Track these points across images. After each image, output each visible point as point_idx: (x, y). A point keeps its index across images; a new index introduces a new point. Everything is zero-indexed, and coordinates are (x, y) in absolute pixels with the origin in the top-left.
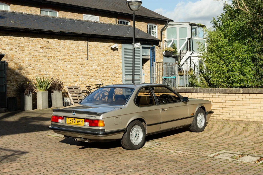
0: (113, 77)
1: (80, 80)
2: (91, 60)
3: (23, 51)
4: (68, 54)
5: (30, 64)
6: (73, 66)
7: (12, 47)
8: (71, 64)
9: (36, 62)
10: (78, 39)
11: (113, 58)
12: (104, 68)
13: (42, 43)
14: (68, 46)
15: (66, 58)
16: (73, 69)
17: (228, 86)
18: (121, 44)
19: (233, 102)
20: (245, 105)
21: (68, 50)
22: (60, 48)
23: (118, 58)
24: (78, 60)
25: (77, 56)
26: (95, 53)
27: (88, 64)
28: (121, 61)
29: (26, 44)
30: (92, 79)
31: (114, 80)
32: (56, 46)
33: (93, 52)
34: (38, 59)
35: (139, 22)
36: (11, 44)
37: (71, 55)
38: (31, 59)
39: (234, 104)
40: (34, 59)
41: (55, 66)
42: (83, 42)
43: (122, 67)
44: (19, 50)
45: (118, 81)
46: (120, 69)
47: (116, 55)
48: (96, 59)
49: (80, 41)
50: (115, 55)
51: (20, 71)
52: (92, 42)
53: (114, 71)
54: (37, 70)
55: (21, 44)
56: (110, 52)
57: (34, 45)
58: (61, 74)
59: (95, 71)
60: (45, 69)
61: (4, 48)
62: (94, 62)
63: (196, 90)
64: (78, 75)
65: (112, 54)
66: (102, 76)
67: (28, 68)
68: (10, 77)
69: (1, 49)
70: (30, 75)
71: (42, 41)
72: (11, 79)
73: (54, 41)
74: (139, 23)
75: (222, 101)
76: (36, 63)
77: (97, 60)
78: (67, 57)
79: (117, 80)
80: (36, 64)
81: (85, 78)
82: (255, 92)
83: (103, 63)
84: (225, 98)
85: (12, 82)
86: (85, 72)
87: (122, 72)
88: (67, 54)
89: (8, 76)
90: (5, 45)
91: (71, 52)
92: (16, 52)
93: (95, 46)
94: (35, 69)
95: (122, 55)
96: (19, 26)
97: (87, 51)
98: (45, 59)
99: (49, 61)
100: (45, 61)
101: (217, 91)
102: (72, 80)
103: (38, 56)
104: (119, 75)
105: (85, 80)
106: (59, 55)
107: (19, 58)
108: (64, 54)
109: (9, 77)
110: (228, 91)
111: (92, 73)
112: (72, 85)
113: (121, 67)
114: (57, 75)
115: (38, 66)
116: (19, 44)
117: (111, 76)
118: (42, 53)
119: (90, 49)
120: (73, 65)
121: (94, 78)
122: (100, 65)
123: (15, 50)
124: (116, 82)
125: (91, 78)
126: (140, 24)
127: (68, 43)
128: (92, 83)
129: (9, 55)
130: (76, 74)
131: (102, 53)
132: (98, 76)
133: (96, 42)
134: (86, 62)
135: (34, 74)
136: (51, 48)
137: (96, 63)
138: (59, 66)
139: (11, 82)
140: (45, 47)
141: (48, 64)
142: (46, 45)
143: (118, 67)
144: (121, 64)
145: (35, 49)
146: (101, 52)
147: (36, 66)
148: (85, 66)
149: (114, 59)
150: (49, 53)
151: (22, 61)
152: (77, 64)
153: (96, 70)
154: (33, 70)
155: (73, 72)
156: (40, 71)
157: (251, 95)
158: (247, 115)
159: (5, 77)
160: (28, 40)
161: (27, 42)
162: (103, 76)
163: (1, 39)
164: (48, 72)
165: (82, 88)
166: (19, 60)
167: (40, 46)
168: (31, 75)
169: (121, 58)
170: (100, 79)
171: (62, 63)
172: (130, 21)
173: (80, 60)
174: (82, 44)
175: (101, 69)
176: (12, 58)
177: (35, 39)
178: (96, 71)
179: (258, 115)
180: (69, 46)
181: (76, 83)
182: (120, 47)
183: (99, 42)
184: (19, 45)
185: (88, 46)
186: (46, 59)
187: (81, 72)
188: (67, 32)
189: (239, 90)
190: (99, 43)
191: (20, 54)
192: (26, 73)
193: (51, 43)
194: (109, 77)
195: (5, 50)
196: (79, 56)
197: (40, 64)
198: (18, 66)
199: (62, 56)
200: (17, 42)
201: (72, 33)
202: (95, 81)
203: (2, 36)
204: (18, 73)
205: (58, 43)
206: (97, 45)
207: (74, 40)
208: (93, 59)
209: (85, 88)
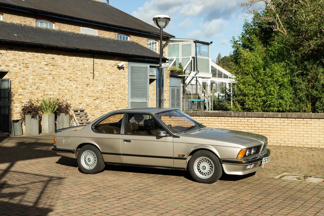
0: (119, 99)
1: (85, 102)
2: (97, 80)
3: (27, 68)
4: (74, 73)
5: (35, 83)
6: (78, 86)
7: (16, 63)
8: (76, 84)
10: (84, 56)
11: (119, 78)
12: (110, 89)
13: (47, 60)
14: (73, 63)
15: (71, 77)
16: (78, 89)
17: (263, 110)
18: (127, 62)
19: (270, 126)
20: (283, 129)
21: (74, 68)
22: (65, 66)
23: (125, 78)
24: (84, 79)
26: (101, 72)
27: (94, 83)
28: (127, 81)
29: (30, 60)
32: (62, 63)
33: (99, 70)
34: (43, 77)
35: (139, 37)
36: (15, 60)
37: (76, 74)
38: (35, 77)
39: (272, 129)
40: (38, 77)
41: (60, 85)
42: (89, 59)
44: (23, 67)
45: (124, 103)
46: (126, 90)
48: (101, 78)
49: (86, 57)
50: (121, 75)
51: (24, 90)
53: (120, 92)
54: (41, 89)
55: (25, 60)
56: (116, 70)
57: (38, 61)
58: (66, 95)
60: (50, 89)
61: (8, 64)
62: (100, 82)
63: (231, 114)
64: (83, 97)
65: (118, 73)
66: (108, 98)
67: (32, 87)
68: (14, 97)
69: (5, 66)
70: (34, 95)
71: (47, 58)
72: (15, 99)
73: (60, 57)
75: (259, 126)
76: (41, 81)
78: (72, 75)
80: (40, 83)
81: (90, 100)
82: (294, 116)
83: (109, 84)
84: (262, 122)
85: (16, 103)
86: (91, 93)
87: (128, 93)
88: (72, 72)
89: (11, 97)
90: (8, 61)
91: (77, 70)
92: (20, 69)
93: (101, 64)
94: (39, 89)
95: (128, 74)
96: (24, 39)
97: (93, 69)
99: (54, 80)
100: (50, 80)
101: (253, 115)
102: (77, 102)
103: (43, 74)
104: (125, 97)
105: (90, 101)
106: (64, 73)
107: (23, 76)
108: (70, 72)
110: (265, 115)
111: (98, 95)
112: (77, 107)
113: (127, 88)
115: (43, 85)
116: (23, 60)
117: (117, 98)
118: (47, 70)
119: (96, 68)
121: (99, 99)
122: (106, 85)
123: (19, 67)
125: (97, 99)
126: (140, 40)
127: (73, 60)
128: (97, 105)
129: (13, 72)
130: (81, 94)
131: (108, 72)
132: (104, 98)
133: (102, 59)
134: (92, 82)
135: (38, 94)
136: (56, 66)
137: (102, 83)
138: (64, 86)
140: (50, 64)
141: (53, 84)
142: (51, 61)
143: (124, 88)
144: (127, 84)
145: (40, 67)
146: (107, 71)
147: (41, 85)
148: (91, 86)
149: (120, 78)
150: (54, 71)
151: (26, 79)
152: (82, 84)
153: (102, 91)
154: (37, 90)
155: (79, 93)
157: (289, 119)
158: (285, 140)
159: (8, 98)
160: (33, 56)
161: (32, 58)
163: (5, 54)
164: (52, 93)
165: (88, 110)
166: (23, 78)
167: (45, 63)
168: (36, 95)
169: (127, 78)
170: (106, 101)
171: (67, 82)
172: (130, 36)
173: (86, 79)
174: (88, 61)
175: (106, 90)
176: (16, 76)
177: (40, 55)
178: (102, 92)
179: (297, 140)
180: (75, 64)
181: (81, 105)
182: (127, 65)
184: (23, 61)
185: (94, 63)
186: (51, 78)
187: (86, 93)
188: (73, 48)
189: (277, 115)
190: (105, 61)
191: (24, 71)
192: (30, 93)
193: (57, 59)
194: (115, 99)
195: (8, 66)
196: (85, 74)
197: (44, 82)
198: (22, 85)
199: (67, 75)
200: (21, 58)
201: (79, 48)
202: (100, 103)
203: (5, 51)
204: (22, 93)
205: (63, 60)
206: (103, 63)
207: (80, 57)
208: (99, 79)
209: (91, 110)
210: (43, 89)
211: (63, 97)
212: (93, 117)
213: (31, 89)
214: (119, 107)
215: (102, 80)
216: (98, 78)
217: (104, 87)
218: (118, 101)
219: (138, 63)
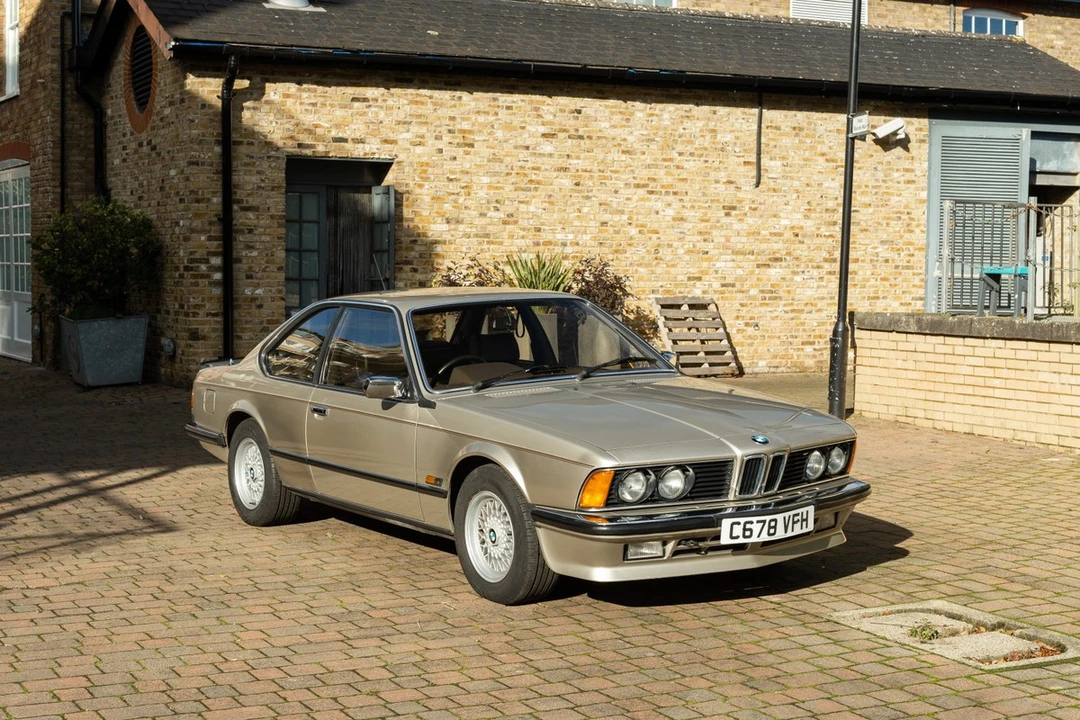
0: (878, 264)
1: (716, 272)
2: (774, 190)
3: (467, 149)
4: (666, 164)
5: (497, 201)
6: (687, 213)
7: (423, 130)
8: (677, 205)
9: (521, 193)
10: (713, 100)
11: (884, 181)
12: (835, 223)
13: (549, 117)
14: (665, 128)
15: (654, 180)
16: (685, 225)
18: (925, 122)
21: (667, 147)
22: (630, 139)
23: (909, 182)
24: (712, 189)
25: (708, 171)
26: (795, 158)
27: (760, 204)
28: (924, 195)
29: (481, 119)
30: (775, 267)
31: (882, 279)
32: (614, 126)
33: (784, 153)
34: (531, 181)
35: (1073, 20)
36: (419, 120)
37: (678, 167)
38: (501, 179)
41: (606, 210)
42: (738, 112)
43: (928, 221)
44: (450, 143)
45: (904, 281)
46: (917, 231)
47: (897, 170)
49: (724, 105)
50: (891, 169)
51: (453, 226)
52: (784, 109)
53: (885, 237)
54: (523, 223)
55: (459, 120)
56: (870, 153)
57: (515, 123)
58: (630, 245)
59: (793, 238)
60: (560, 223)
61: (391, 135)
62: (788, 198)
64: (707, 253)
65: (878, 163)
66: (826, 260)
67: (488, 215)
68: (412, 249)
69: (378, 140)
70: (493, 243)
71: (552, 109)
72: (415, 258)
73: (606, 107)
74: (1073, 24)
76: (522, 196)
77: (800, 189)
78: (662, 173)
79: (900, 279)
80: (520, 202)
81: (741, 264)
83: (830, 204)
85: (420, 270)
86: (744, 239)
87: (928, 245)
88: (659, 163)
89: (401, 247)
90: (393, 126)
92: (440, 151)
93: (794, 128)
94: (516, 222)
95: (930, 168)
96: (455, 47)
97: (755, 150)
98: (562, 181)
99: (580, 192)
100: (561, 189)
102: (681, 272)
103: (533, 169)
104: (908, 258)
105: (740, 272)
106: (623, 164)
107: (452, 177)
108: (649, 161)
109: (407, 248)
111: (778, 246)
112: (680, 292)
113: (923, 221)
114: (614, 247)
115: (532, 208)
116: (453, 118)
117: (871, 260)
118: (551, 155)
119: (772, 143)
120: (686, 210)
121: (784, 264)
122: (818, 209)
123: (433, 145)
124: (896, 285)
125: (771, 263)
127: (666, 116)
128: (772, 286)
129: (411, 163)
130: (698, 245)
131: (827, 160)
132: (804, 259)
133: (801, 110)
134: (750, 196)
135: (510, 241)
137: (800, 202)
138: (622, 212)
139: (415, 270)
140: (565, 131)
141: (574, 204)
142: (570, 123)
143: (908, 221)
144: (924, 207)
145: (520, 142)
146: (823, 155)
147: (523, 207)
148: (746, 214)
149: (890, 184)
150: (582, 156)
151: (463, 188)
152: (707, 205)
153: (797, 231)
154: (508, 227)
155: (688, 238)
156: (539, 230)
159: (388, 251)
160: (492, 104)
161: (488, 113)
162: (827, 256)
163: (380, 100)
164: (571, 237)
165: (727, 305)
166: (451, 184)
167: (543, 129)
168: (501, 243)
169: (922, 183)
170: (815, 273)
171: (635, 198)
172: (1024, 17)
173: (721, 187)
174: (732, 118)
175: (819, 229)
176: (423, 175)
177: (523, 101)
178: (797, 235)
180: (673, 130)
181: (698, 284)
182: (923, 133)
183: (817, 111)
184: (452, 123)
185: (760, 127)
186: (566, 182)
187: (723, 240)
188: (661, 70)
190: (816, 116)
191: (455, 158)
192: (477, 236)
193: (593, 114)
194: (860, 263)
195: (393, 142)
196: (717, 169)
197: (537, 199)
198: (447, 207)
199: (637, 172)
200: (444, 112)
201: (684, 72)
202: (788, 277)
203: (382, 90)
204: (447, 237)
205: (621, 117)
206: (805, 125)
207: (697, 105)
208: (784, 185)
209: (742, 305)
210: (531, 221)
211: (616, 251)
212: (750, 330)
213: (483, 221)
214: (878, 298)
215: (797, 191)
216: (778, 181)
217: (806, 217)
218: (878, 271)
219: (981, 123)
